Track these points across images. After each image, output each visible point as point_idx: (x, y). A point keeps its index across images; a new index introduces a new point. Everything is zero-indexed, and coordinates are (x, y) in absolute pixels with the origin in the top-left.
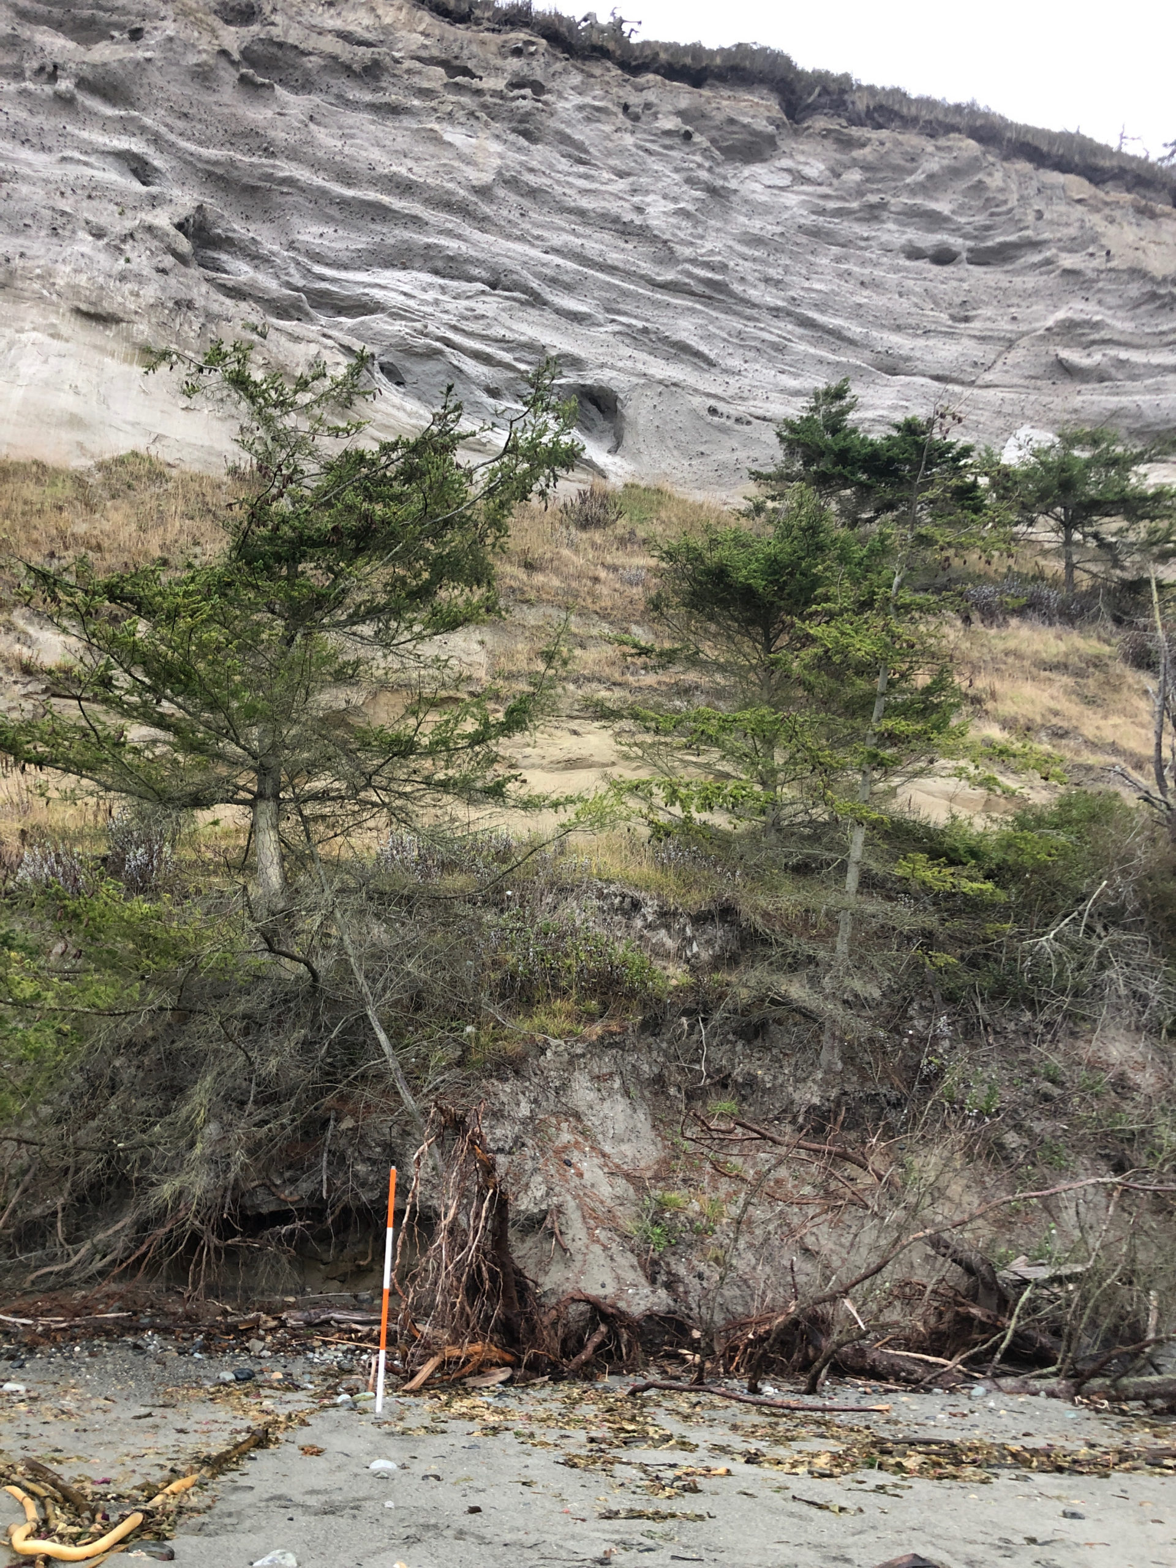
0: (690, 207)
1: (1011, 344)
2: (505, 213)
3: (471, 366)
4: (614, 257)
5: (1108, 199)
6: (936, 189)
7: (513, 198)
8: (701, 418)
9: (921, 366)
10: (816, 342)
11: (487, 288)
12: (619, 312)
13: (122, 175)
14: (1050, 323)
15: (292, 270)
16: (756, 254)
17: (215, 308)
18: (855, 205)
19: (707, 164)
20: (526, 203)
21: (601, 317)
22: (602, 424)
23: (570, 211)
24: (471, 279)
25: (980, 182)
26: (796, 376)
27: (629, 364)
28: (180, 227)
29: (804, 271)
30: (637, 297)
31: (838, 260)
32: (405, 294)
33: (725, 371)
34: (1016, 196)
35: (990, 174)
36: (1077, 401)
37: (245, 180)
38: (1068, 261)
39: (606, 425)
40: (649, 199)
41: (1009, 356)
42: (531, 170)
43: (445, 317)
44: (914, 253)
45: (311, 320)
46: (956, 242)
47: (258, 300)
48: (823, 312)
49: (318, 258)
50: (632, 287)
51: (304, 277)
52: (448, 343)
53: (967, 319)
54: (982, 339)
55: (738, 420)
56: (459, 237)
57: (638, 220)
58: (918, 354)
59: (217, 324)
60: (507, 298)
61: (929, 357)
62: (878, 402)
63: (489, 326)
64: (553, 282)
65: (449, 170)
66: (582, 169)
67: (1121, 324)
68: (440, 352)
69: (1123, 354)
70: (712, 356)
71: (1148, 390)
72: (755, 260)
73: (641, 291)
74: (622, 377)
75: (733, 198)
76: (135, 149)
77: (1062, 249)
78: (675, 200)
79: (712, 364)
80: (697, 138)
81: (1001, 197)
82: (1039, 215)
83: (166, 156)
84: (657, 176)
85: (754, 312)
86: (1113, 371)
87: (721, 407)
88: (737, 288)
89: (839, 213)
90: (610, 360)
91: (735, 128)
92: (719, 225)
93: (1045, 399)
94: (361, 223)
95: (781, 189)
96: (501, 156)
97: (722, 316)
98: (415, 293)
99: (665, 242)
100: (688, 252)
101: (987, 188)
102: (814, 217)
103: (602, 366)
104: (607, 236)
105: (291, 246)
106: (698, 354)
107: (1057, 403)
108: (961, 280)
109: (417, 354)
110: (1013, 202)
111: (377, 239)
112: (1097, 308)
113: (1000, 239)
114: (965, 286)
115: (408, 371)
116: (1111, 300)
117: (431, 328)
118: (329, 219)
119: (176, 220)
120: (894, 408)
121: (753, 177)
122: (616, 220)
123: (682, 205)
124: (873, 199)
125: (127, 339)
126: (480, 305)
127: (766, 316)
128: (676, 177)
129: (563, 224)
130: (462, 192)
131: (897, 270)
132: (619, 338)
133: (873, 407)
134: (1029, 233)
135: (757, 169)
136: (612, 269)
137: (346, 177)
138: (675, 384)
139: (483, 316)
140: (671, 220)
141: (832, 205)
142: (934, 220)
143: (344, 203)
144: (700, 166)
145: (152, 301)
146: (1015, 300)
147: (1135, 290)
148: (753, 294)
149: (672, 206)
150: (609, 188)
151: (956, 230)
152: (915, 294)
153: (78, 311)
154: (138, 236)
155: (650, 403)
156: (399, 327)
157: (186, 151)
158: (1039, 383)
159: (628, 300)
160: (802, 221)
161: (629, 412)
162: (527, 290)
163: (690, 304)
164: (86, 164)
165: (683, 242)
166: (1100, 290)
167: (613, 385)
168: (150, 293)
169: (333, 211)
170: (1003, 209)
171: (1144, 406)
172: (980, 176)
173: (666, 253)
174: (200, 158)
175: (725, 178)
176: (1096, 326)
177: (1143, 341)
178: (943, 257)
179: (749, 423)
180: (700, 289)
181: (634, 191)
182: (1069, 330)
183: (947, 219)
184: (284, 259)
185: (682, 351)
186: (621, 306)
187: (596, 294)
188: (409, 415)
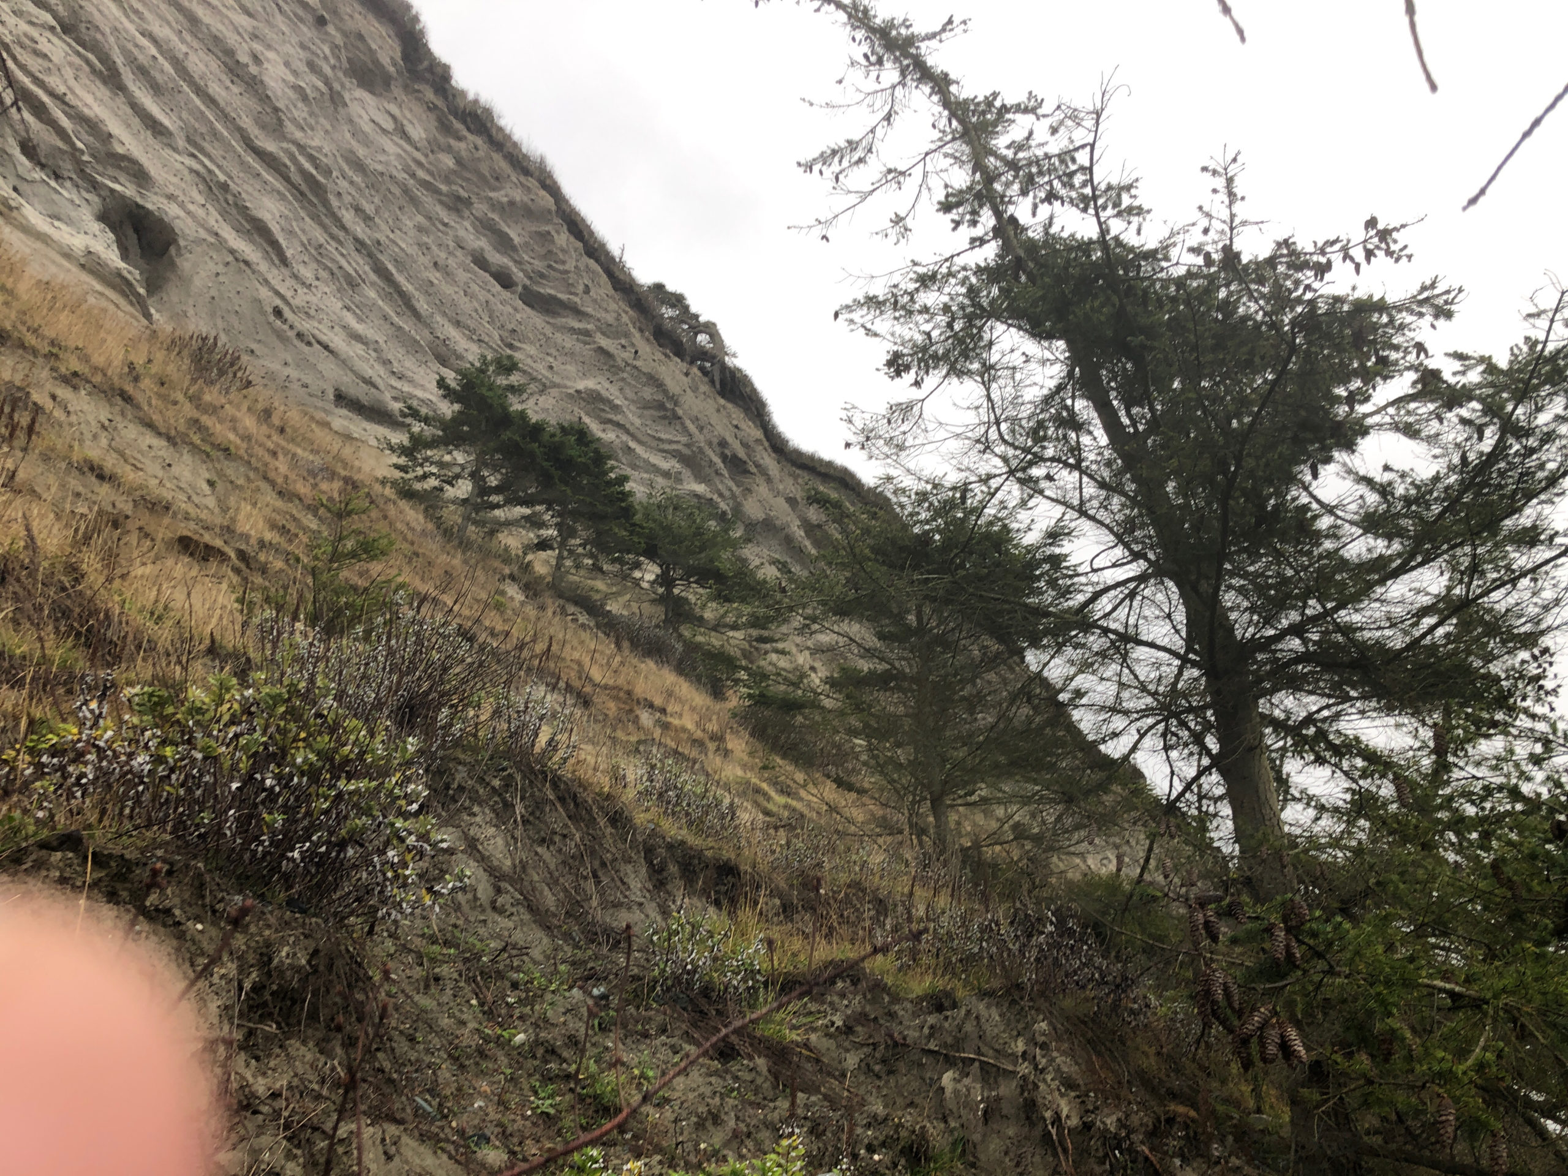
0: (309, 92)
1: (544, 389)
4: (214, 88)
5: (623, 306)
6: (512, 216)
8: (263, 313)
14: (579, 386)
16: (355, 178)
18: (443, 188)
19: (332, 61)
21: (181, 143)
23: (182, 10)
25: (549, 233)
26: (360, 320)
27: (201, 213)
29: (391, 221)
30: (228, 147)
31: (420, 229)
33: (295, 276)
34: (573, 263)
35: (558, 233)
38: (604, 342)
40: (270, 55)
44: (481, 262)
46: (518, 275)
48: (400, 271)
50: (225, 133)
53: (513, 347)
54: (523, 372)
55: (299, 335)
57: (253, 69)
58: (470, 357)
60: (78, 54)
64: (142, 72)
67: (632, 417)
69: (631, 443)
70: (289, 253)
72: (352, 183)
73: (233, 142)
74: (190, 222)
75: (344, 110)
77: (599, 329)
78: (296, 74)
79: (284, 262)
80: (330, 29)
81: (561, 256)
82: (587, 290)
84: (282, 38)
85: (341, 235)
86: (621, 454)
87: (287, 313)
88: (333, 200)
89: (427, 186)
90: (180, 196)
91: (360, 44)
92: (328, 127)
95: (383, 130)
97: (307, 219)
99: (276, 110)
100: (297, 134)
101: (553, 242)
102: (405, 175)
103: (171, 197)
104: (214, 65)
106: (274, 244)
108: (514, 309)
110: (570, 266)
112: (617, 393)
113: (552, 292)
114: (518, 317)
116: (629, 392)
121: (362, 103)
122: (230, 53)
123: (301, 84)
124: (460, 192)
127: (350, 245)
128: (300, 52)
129: (170, 18)
131: (466, 269)
132: (196, 178)
133: (423, 387)
134: (576, 299)
135: (368, 97)
136: (211, 101)
138: (245, 262)
140: (288, 91)
141: (421, 174)
142: (504, 243)
147: (648, 393)
148: (345, 216)
149: (291, 78)
150: (229, 14)
151: (520, 263)
152: (478, 300)
155: (212, 267)
159: (216, 144)
160: (396, 173)
161: (185, 264)
162: (105, 58)
163: (282, 189)
165: (294, 121)
166: (623, 379)
167: (178, 225)
170: (561, 267)
172: (551, 229)
173: (273, 122)
175: (343, 86)
176: (616, 408)
177: (645, 439)
178: (505, 280)
179: (309, 344)
180: (296, 178)
181: (255, 37)
182: (593, 401)
183: (514, 248)
185: (258, 230)
186: (206, 145)
187: (184, 115)
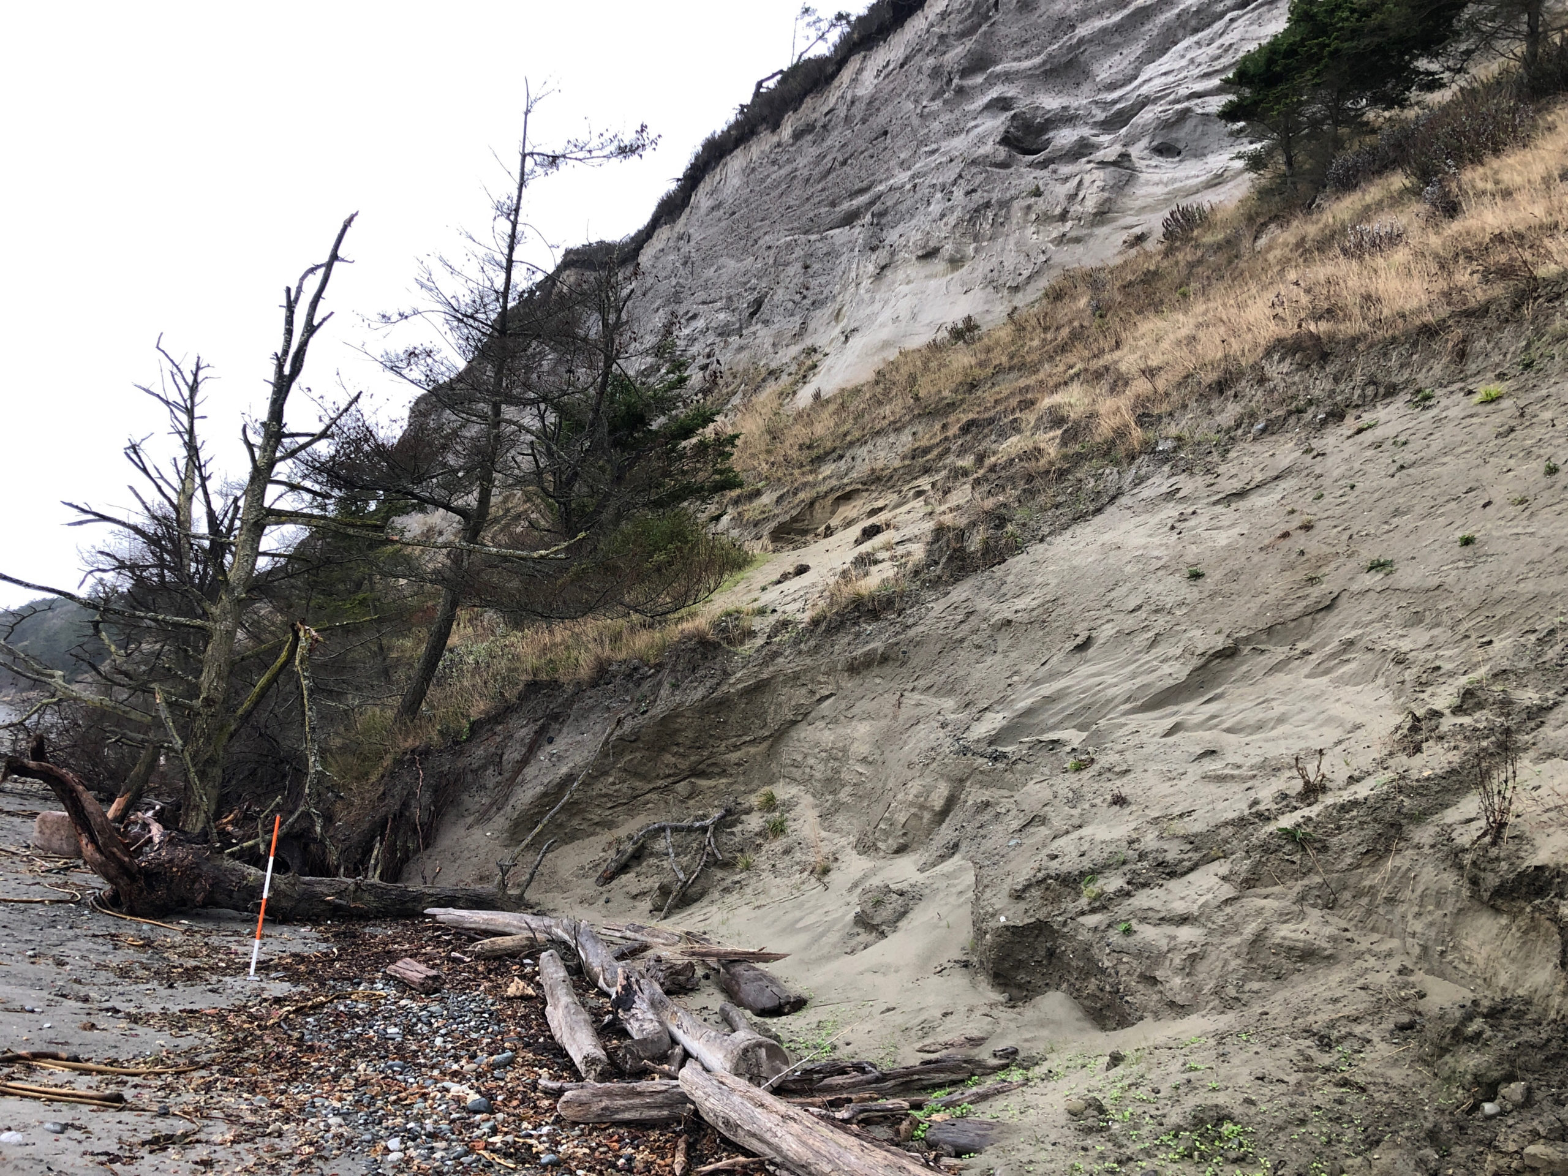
3: (1215, 104)
11: (1237, 13)
15: (1094, 111)
17: (1011, 193)
24: (1221, 16)
28: (1001, 141)
32: (1165, 74)
37: (1063, 60)
43: (1197, 71)
45: (1097, 148)
47: (1057, 159)
49: (1111, 87)
51: (1104, 110)
52: (1197, 95)
59: (1007, 208)
60: (1254, 9)
63: (1235, 51)
68: (1188, 110)
76: (997, 94)
83: (1016, 83)
94: (1134, 33)
98: (1174, 66)
105: (1098, 89)
109: (1171, 124)
111: (1148, 38)
115: (1177, 140)
117: (1184, 92)
118: (1115, 48)
119: (998, 138)
125: (943, 260)
126: (1230, 35)
139: (1231, 45)
145: (957, 222)
153: (919, 258)
154: (965, 173)
156: (1158, 109)
157: (1025, 70)
164: (976, 126)
168: (956, 217)
169: (1117, 39)
174: (1035, 67)
184: (1089, 107)
188: (1166, 185)
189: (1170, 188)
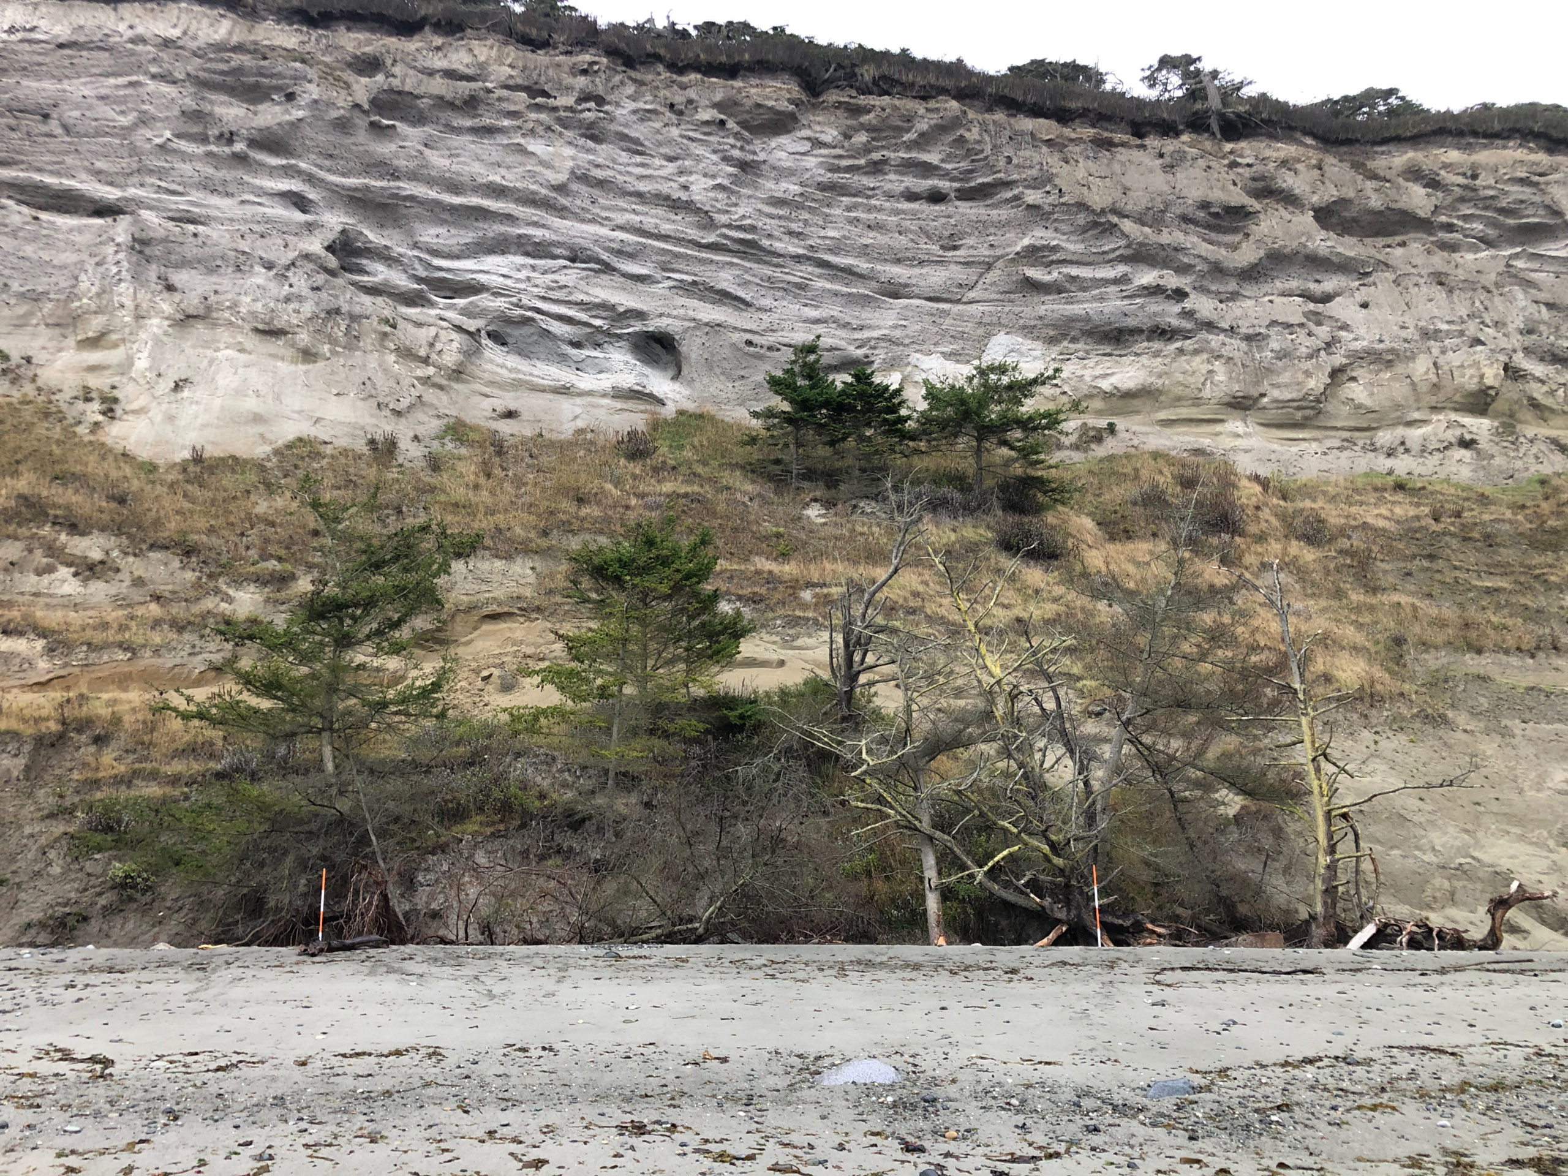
0: (726, 182)
1: (989, 266)
2: (578, 202)
3: (557, 328)
4: (666, 228)
5: (1073, 136)
6: (928, 143)
7: (584, 189)
8: (740, 349)
9: (916, 291)
10: (832, 279)
11: (568, 263)
12: (673, 271)
13: (286, 208)
14: (1018, 249)
15: (417, 265)
16: (781, 213)
17: (357, 310)
18: (862, 162)
19: (739, 144)
20: (596, 192)
21: (658, 276)
22: (666, 358)
23: (631, 194)
24: (554, 257)
25: (961, 136)
26: (816, 307)
27: (682, 311)
28: (329, 248)
29: (821, 223)
30: (686, 257)
31: (849, 209)
32: (504, 276)
33: (759, 309)
34: (989, 147)
35: (969, 130)
36: (1042, 310)
37: (378, 199)
38: (1033, 197)
39: (669, 358)
40: (692, 178)
41: (988, 276)
42: (598, 166)
43: (536, 290)
44: (911, 196)
45: (432, 304)
46: (944, 185)
47: (390, 295)
48: (836, 254)
49: (436, 253)
50: (682, 250)
51: (426, 269)
52: (539, 311)
53: (955, 248)
54: (967, 264)
55: (770, 348)
56: (543, 226)
57: (684, 196)
58: (914, 281)
59: (359, 323)
60: (584, 269)
61: (923, 283)
62: (882, 323)
63: (570, 293)
64: (619, 253)
65: (532, 174)
66: (639, 159)
67: (1074, 247)
68: (533, 319)
69: (1074, 271)
70: (748, 298)
71: (1095, 299)
72: (780, 218)
73: (689, 252)
74: (678, 323)
75: (763, 167)
76: (294, 188)
77: (1026, 187)
78: (714, 177)
79: (748, 305)
80: (731, 124)
81: (977, 147)
82: (1009, 160)
83: (318, 190)
84: (698, 159)
85: (780, 260)
86: (1067, 285)
87: (756, 339)
88: (765, 243)
89: (850, 169)
90: (667, 310)
91: (761, 111)
92: (750, 192)
93: (1017, 310)
94: (467, 222)
95: (803, 154)
96: (573, 158)
97: (755, 266)
98: (512, 274)
99: (706, 212)
100: (723, 219)
101: (967, 141)
102: (830, 175)
103: (661, 315)
104: (660, 211)
105: (416, 246)
106: (737, 298)
107: (1027, 311)
108: (949, 217)
109: (514, 322)
110: (988, 151)
111: (481, 234)
112: (1054, 235)
113: (980, 180)
114: (952, 221)
115: (510, 335)
116: (1064, 227)
117: (525, 301)
118: (443, 222)
119: (326, 244)
120: (895, 327)
121: (780, 147)
122: (668, 198)
123: (719, 181)
124: (876, 156)
125: (292, 346)
126: (563, 278)
127: (790, 263)
128: (715, 157)
129: (626, 206)
130: (544, 191)
131: (897, 212)
132: (674, 291)
133: (879, 327)
134: (1001, 175)
135: (783, 140)
136: (665, 238)
137: (455, 188)
138: (719, 325)
139: (566, 286)
140: (712, 194)
141: (845, 163)
142: (927, 170)
143: (453, 209)
144: (733, 146)
145: (309, 315)
146: (992, 230)
147: (1082, 219)
148: (778, 246)
149: (711, 182)
150: (661, 173)
151: (946, 175)
152: (911, 231)
153: (256, 330)
154: (298, 263)
155: (699, 341)
156: (500, 303)
157: (332, 184)
158: (1012, 296)
159: (679, 260)
160: (821, 179)
161: (683, 349)
162: (598, 261)
163: (728, 259)
164: (259, 204)
165: (719, 211)
166: (1055, 220)
167: (670, 330)
168: (308, 309)
169: (446, 216)
170: (981, 156)
171: (1091, 312)
172: (961, 131)
173: (708, 223)
174: (343, 187)
175: (755, 153)
176: (1054, 249)
177: (1091, 259)
178: (936, 197)
179: (778, 350)
180: (736, 247)
181: (681, 173)
182: (1034, 254)
183: (937, 168)
184: (410, 258)
185: (724, 297)
186: (673, 266)
187: (654, 258)
188: (510, 371)
189: (513, 376)
